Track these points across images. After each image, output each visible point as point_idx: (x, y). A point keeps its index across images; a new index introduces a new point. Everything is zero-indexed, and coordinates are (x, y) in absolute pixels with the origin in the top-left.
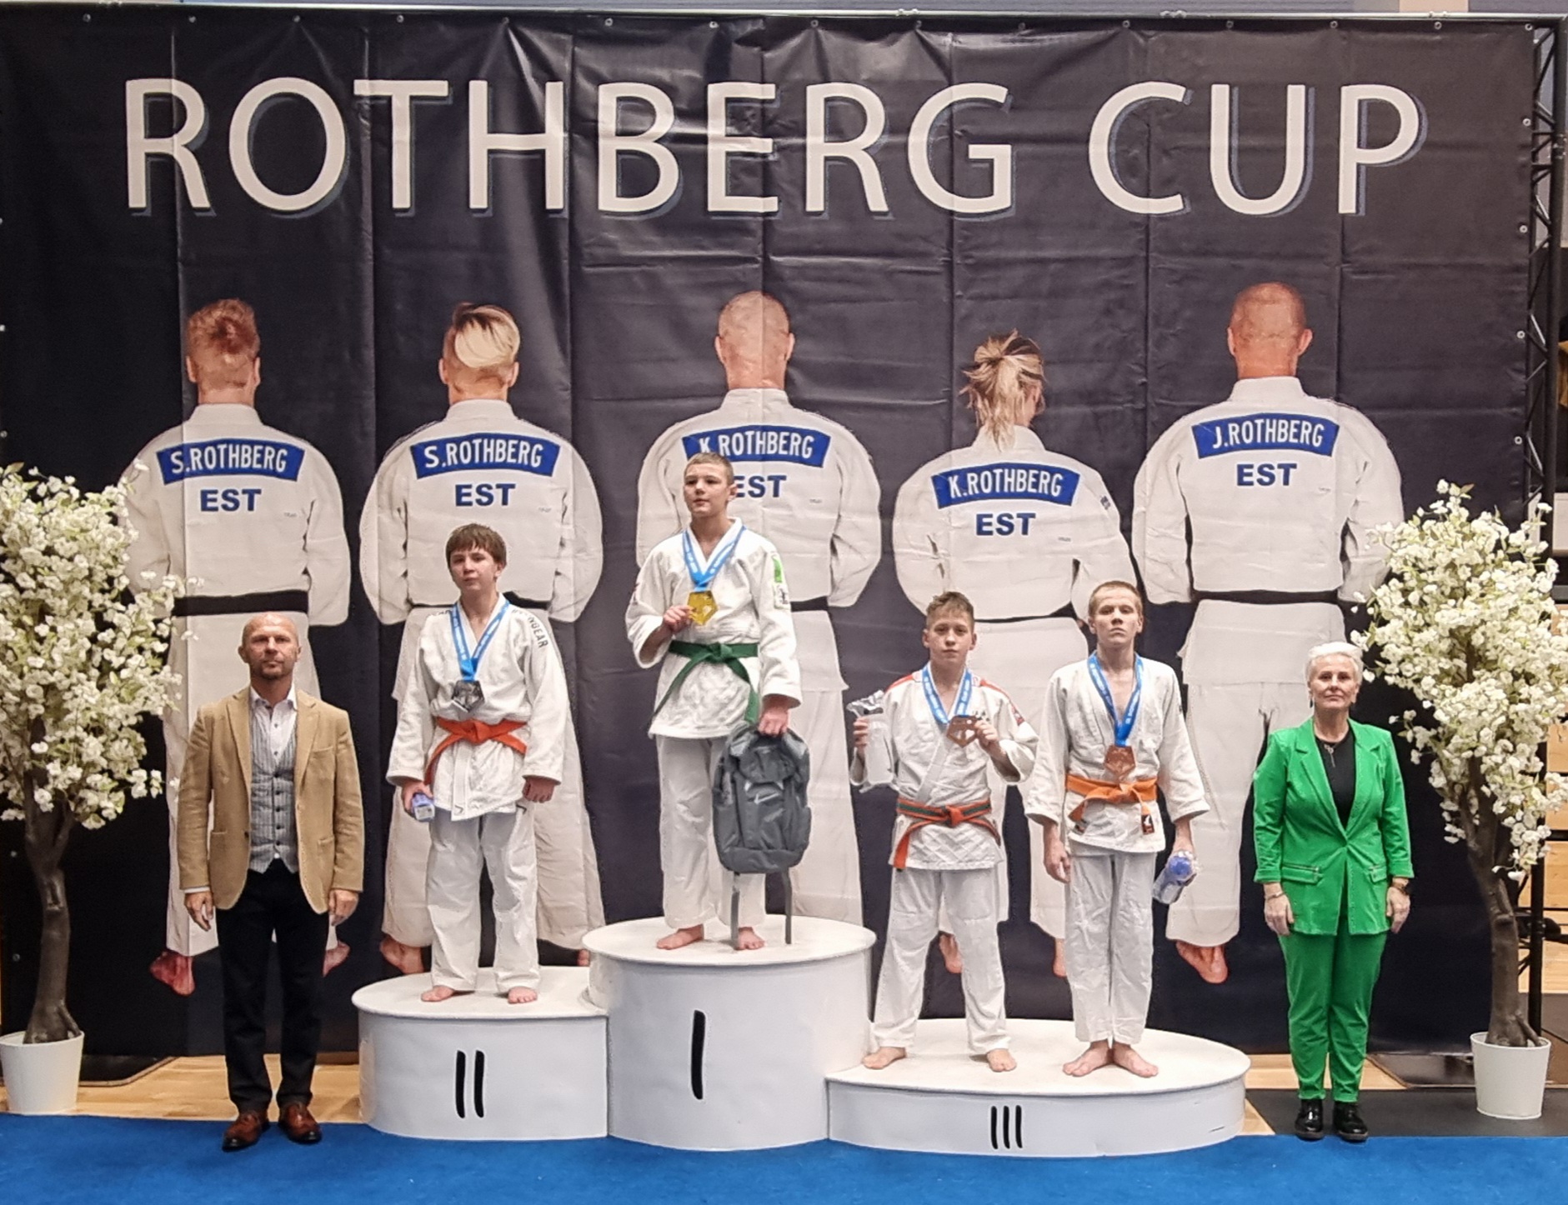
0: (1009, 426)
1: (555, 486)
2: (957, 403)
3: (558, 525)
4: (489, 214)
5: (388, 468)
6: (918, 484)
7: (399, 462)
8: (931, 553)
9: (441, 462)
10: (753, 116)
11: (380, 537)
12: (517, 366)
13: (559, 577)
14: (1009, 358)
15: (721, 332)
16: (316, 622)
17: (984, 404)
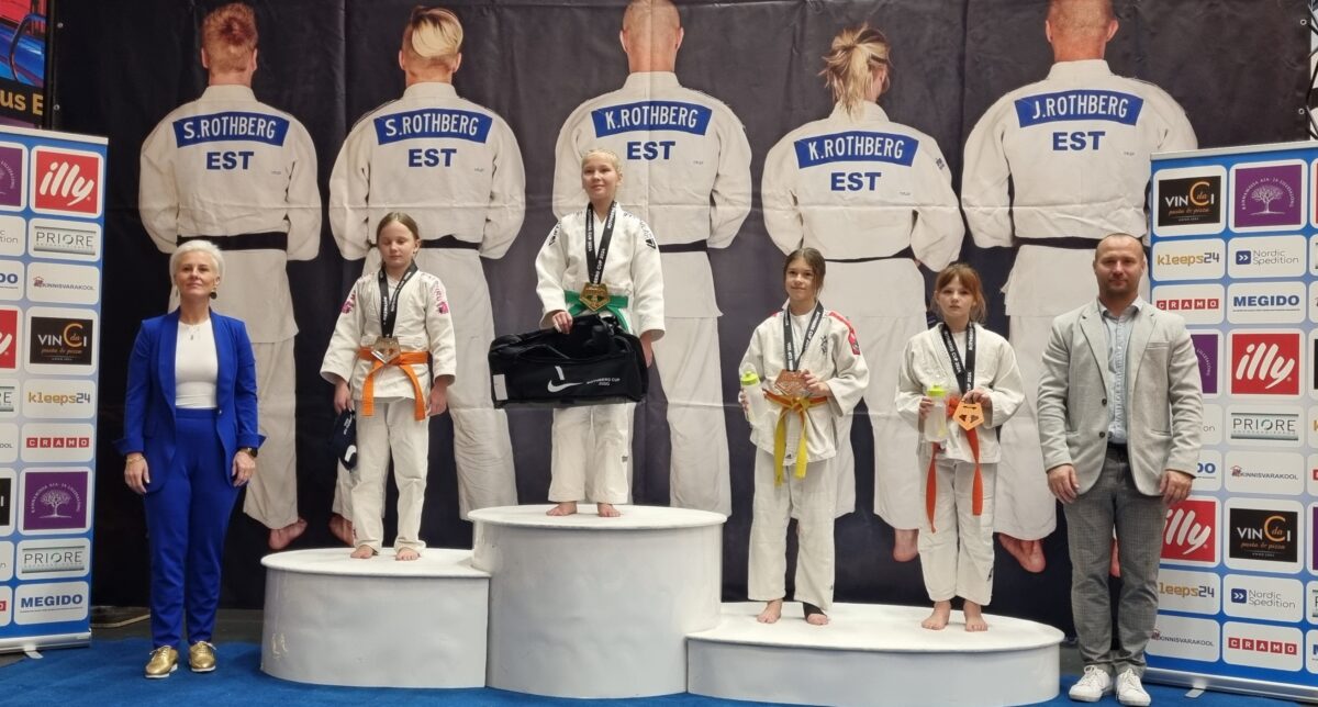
0: (860, 102)
1: (487, 151)
8: (792, 205)
9: (398, 132)
14: (861, 46)
15: (625, 27)
17: (839, 84)
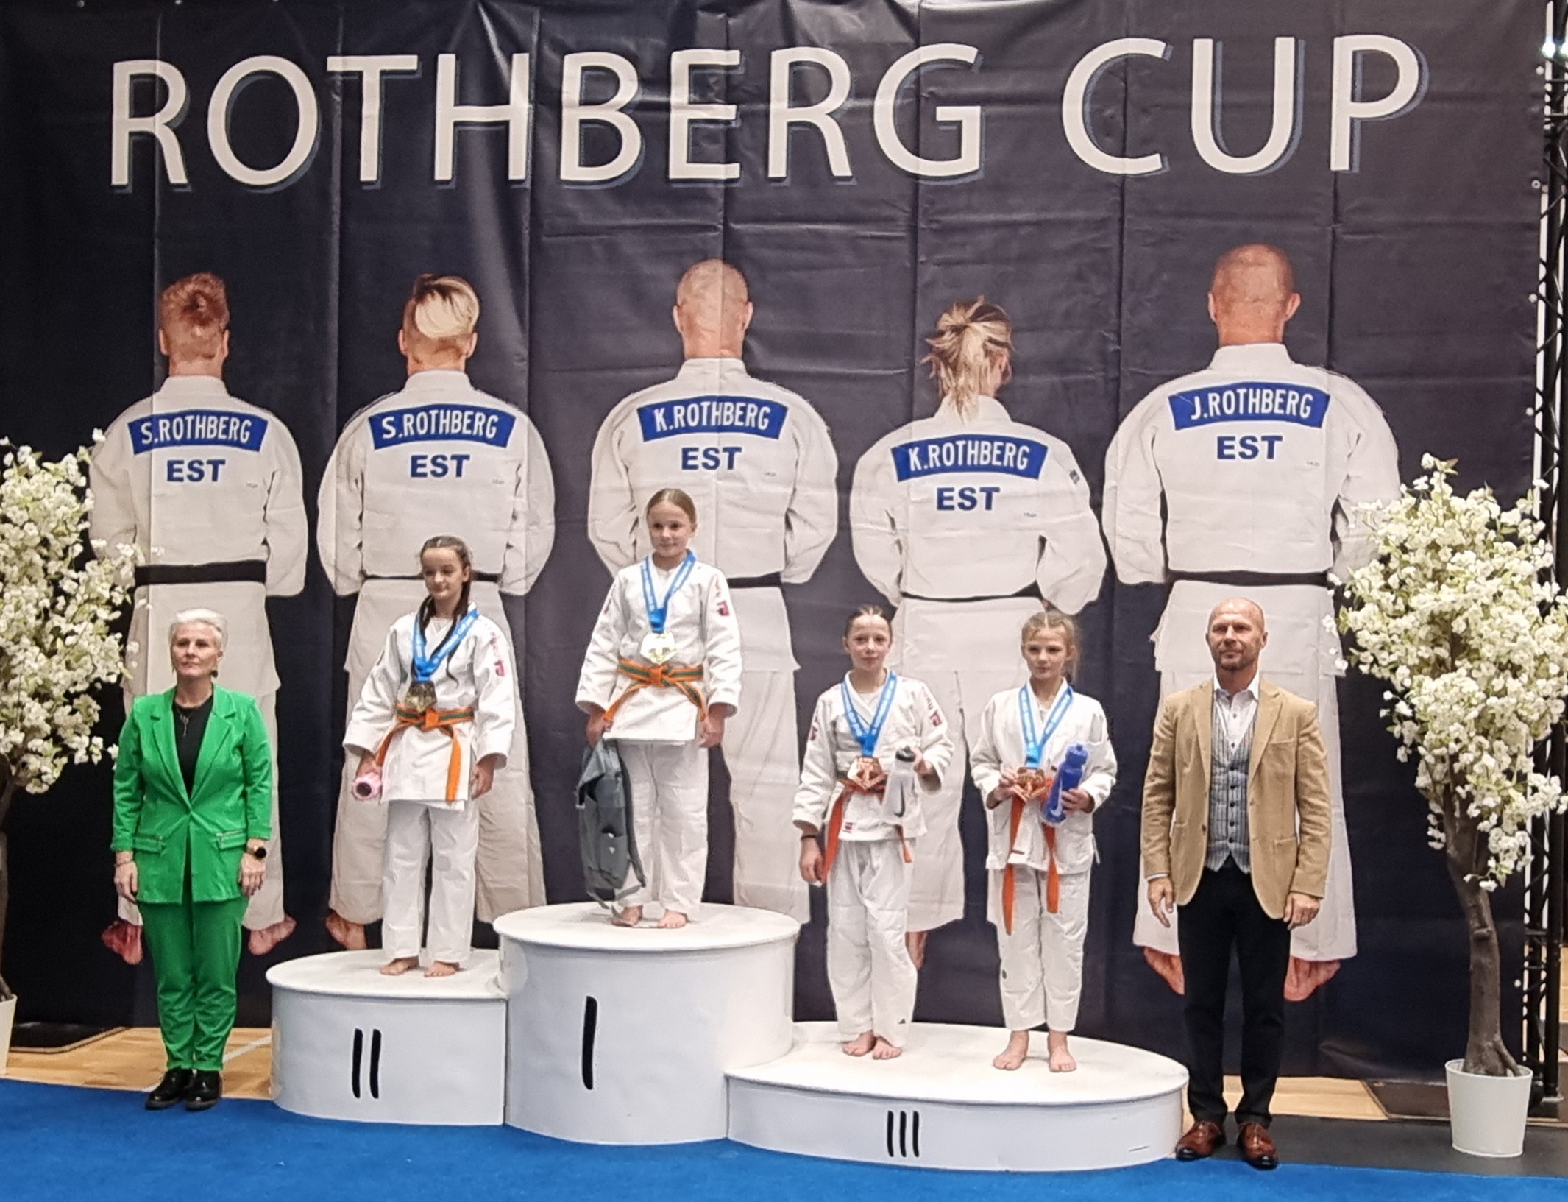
0: (973, 396)
1: (508, 458)
2: (917, 372)
3: (512, 498)
4: (452, 186)
5: (347, 439)
6: (878, 458)
7: (357, 433)
8: (889, 529)
9: (397, 433)
10: (716, 83)
11: (337, 508)
12: (475, 336)
13: (509, 552)
14: (975, 325)
15: (679, 302)
16: (272, 593)
17: (948, 374)
